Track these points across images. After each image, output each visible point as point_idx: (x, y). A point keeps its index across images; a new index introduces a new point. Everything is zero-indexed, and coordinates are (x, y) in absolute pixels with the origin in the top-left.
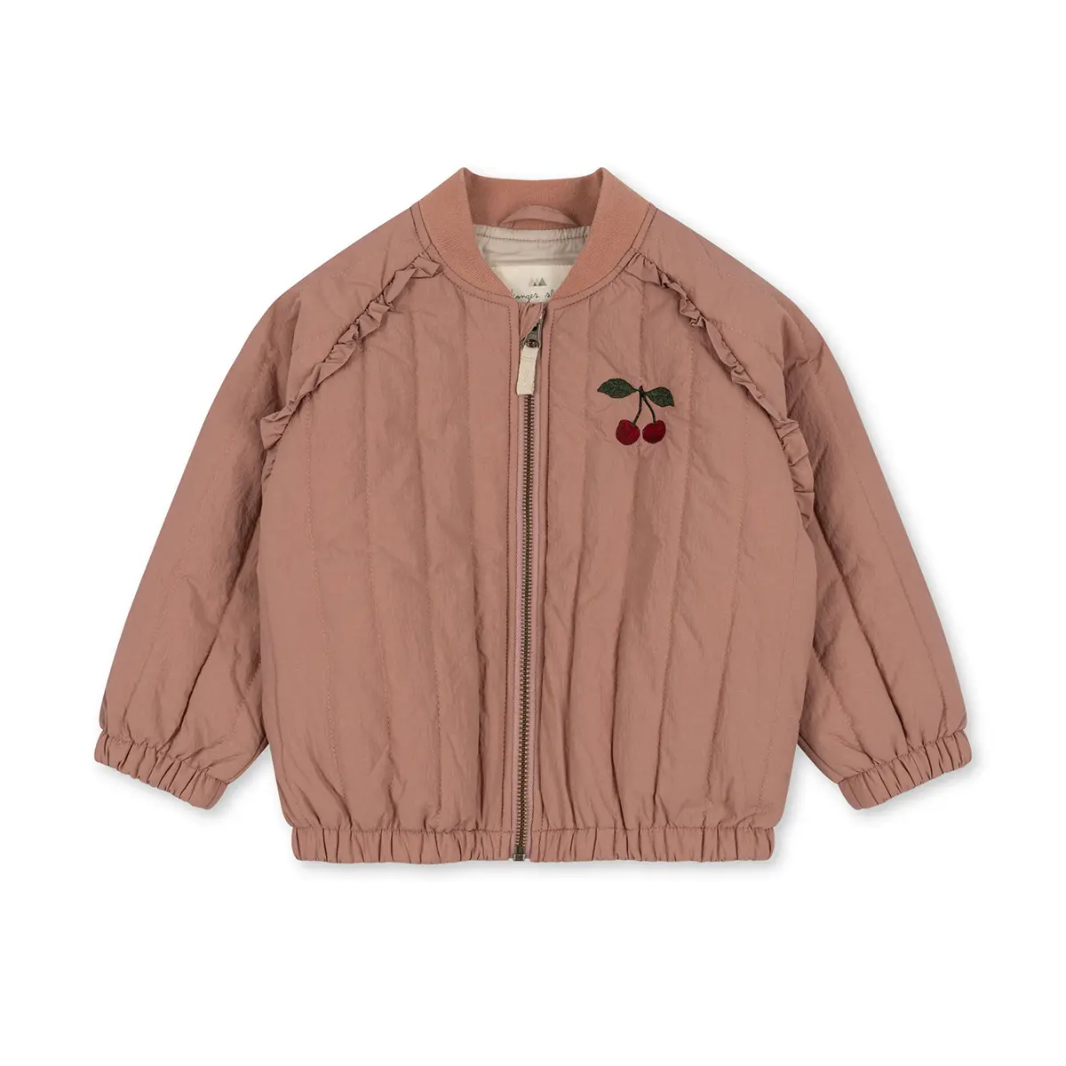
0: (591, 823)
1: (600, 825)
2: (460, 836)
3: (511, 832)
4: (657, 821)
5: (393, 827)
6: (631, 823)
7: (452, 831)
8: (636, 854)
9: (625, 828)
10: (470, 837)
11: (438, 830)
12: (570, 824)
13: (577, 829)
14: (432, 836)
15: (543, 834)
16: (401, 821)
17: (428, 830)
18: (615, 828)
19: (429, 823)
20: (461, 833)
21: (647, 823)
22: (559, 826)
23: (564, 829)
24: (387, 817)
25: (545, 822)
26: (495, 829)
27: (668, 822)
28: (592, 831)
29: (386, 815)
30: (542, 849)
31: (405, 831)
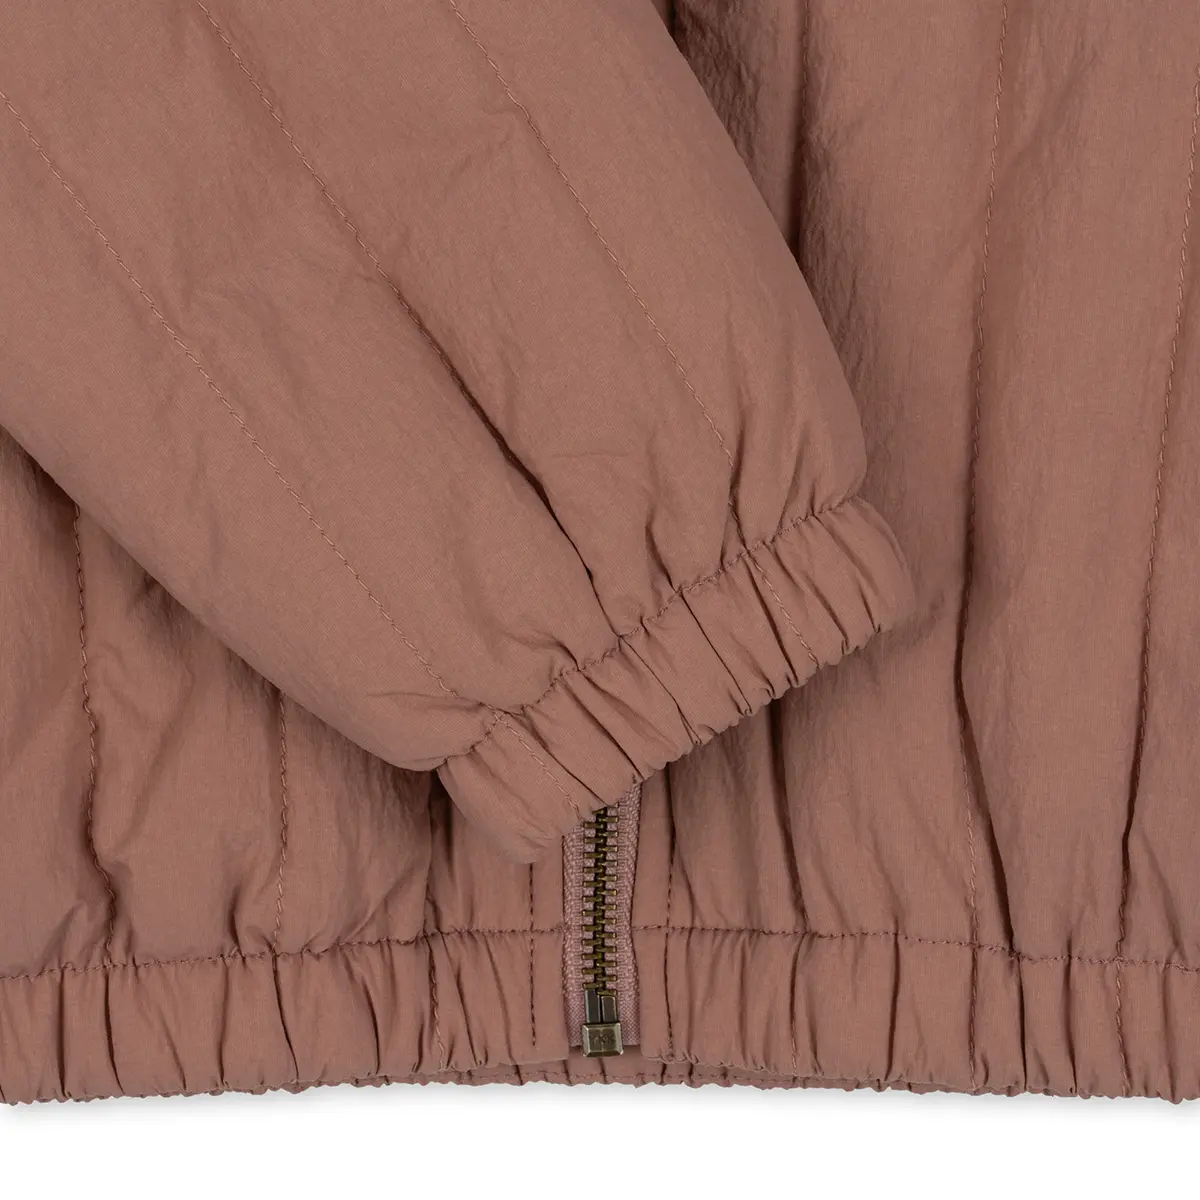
0: (873, 917)
1: (914, 925)
2: (369, 966)
3: (562, 928)
4: (1134, 935)
5: (107, 953)
6: (1037, 931)
7: (337, 948)
8: (1058, 1064)
9: (1013, 952)
10: (408, 964)
11: (289, 942)
12: (780, 916)
13: (808, 935)
14: (262, 970)
15: (677, 946)
16: (138, 926)
17: (249, 945)
18: (975, 947)
19: (247, 918)
20: (374, 955)
21: (1099, 935)
22: (737, 919)
23: (756, 933)
24: (86, 924)
25: (681, 893)
26: (507, 927)
27: (1177, 943)
28: (879, 953)
29: (82, 914)
30: (680, 1007)
31: (158, 963)
